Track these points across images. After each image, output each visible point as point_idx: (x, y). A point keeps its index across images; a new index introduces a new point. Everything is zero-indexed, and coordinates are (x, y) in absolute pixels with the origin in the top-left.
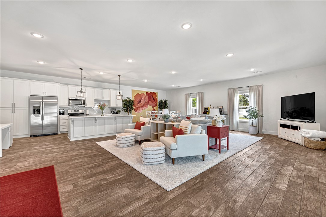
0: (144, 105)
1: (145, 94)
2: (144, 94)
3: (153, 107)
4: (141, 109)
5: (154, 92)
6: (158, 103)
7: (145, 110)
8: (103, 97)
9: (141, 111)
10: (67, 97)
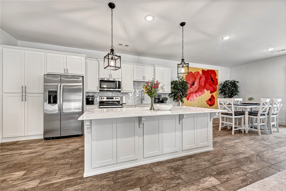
0: (199, 89)
1: (201, 73)
2: (198, 72)
3: (211, 93)
4: (194, 95)
5: (213, 69)
6: (218, 87)
7: (201, 97)
8: (144, 78)
9: (195, 98)
10: (98, 78)
